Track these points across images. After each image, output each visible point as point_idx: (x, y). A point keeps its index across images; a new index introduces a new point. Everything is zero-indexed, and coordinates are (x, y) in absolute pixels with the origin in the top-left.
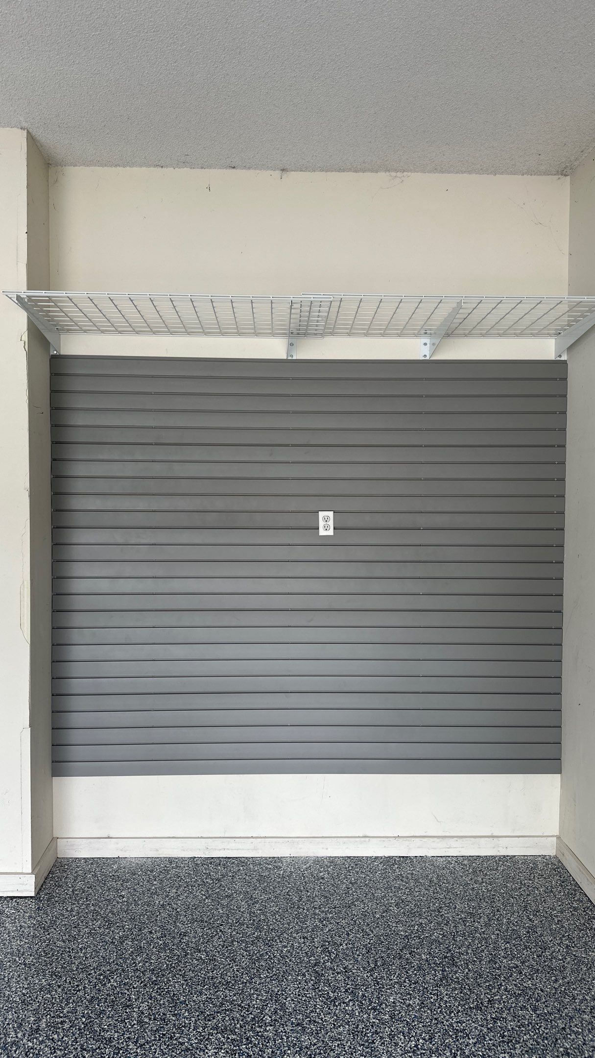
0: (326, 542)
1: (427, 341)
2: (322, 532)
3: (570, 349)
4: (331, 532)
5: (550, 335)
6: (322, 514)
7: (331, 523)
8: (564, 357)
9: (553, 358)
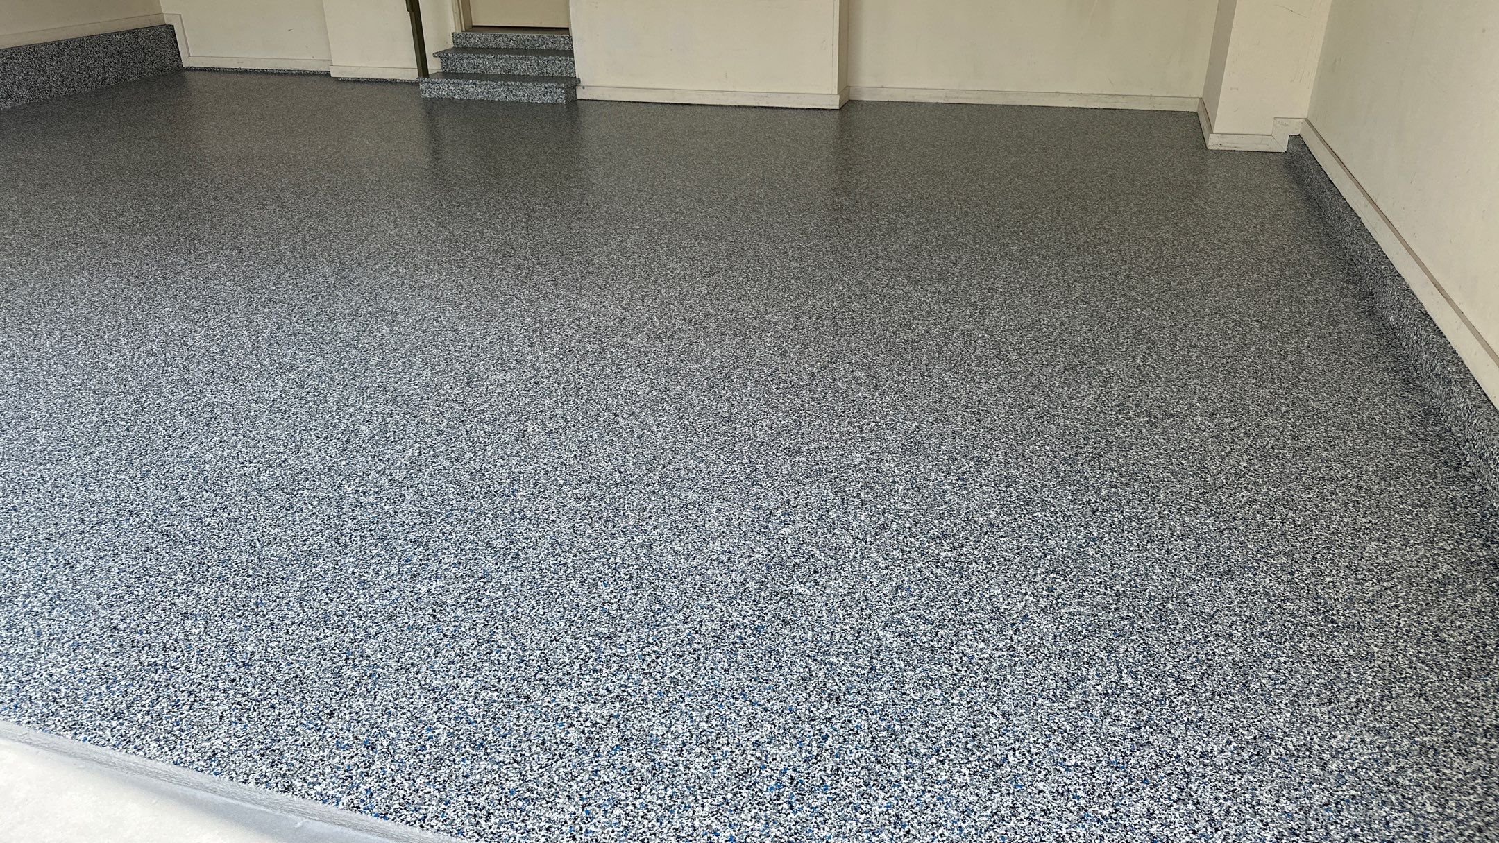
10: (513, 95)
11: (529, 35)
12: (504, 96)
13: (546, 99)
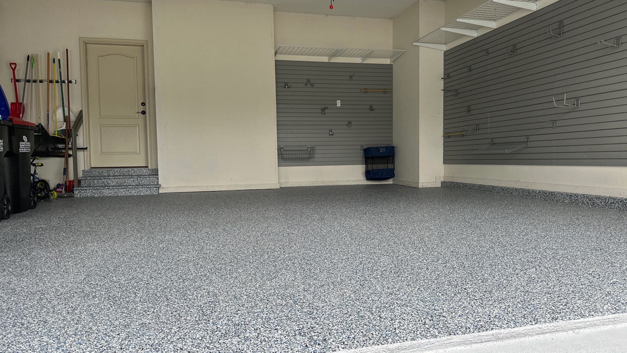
0: (339, 108)
1: (361, 58)
2: (338, 106)
3: (393, 62)
4: (340, 106)
5: (389, 58)
6: (337, 101)
7: (340, 103)
8: (392, 63)
9: (389, 63)
10: (129, 193)
11: (126, 170)
12: (124, 193)
13: (147, 193)
